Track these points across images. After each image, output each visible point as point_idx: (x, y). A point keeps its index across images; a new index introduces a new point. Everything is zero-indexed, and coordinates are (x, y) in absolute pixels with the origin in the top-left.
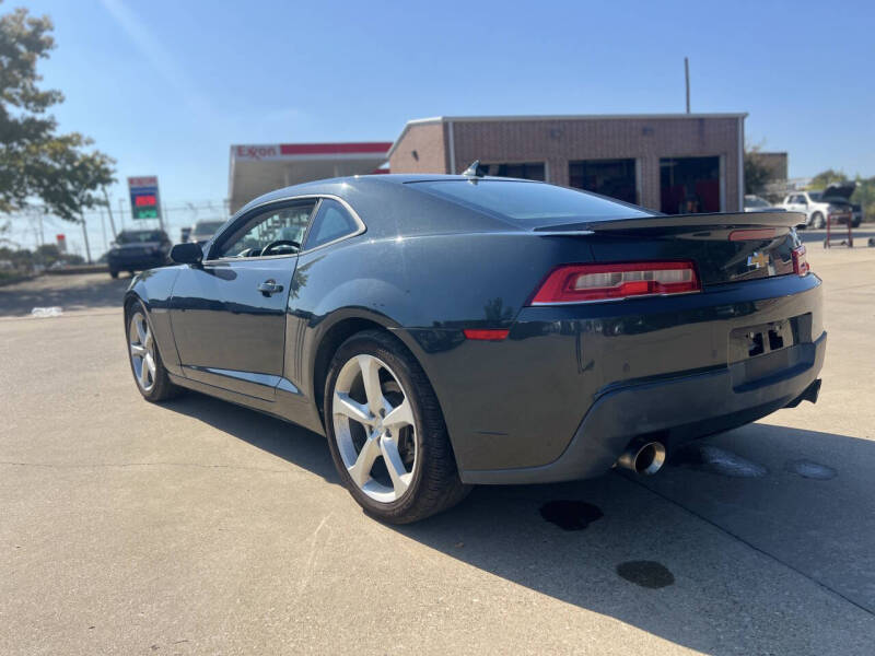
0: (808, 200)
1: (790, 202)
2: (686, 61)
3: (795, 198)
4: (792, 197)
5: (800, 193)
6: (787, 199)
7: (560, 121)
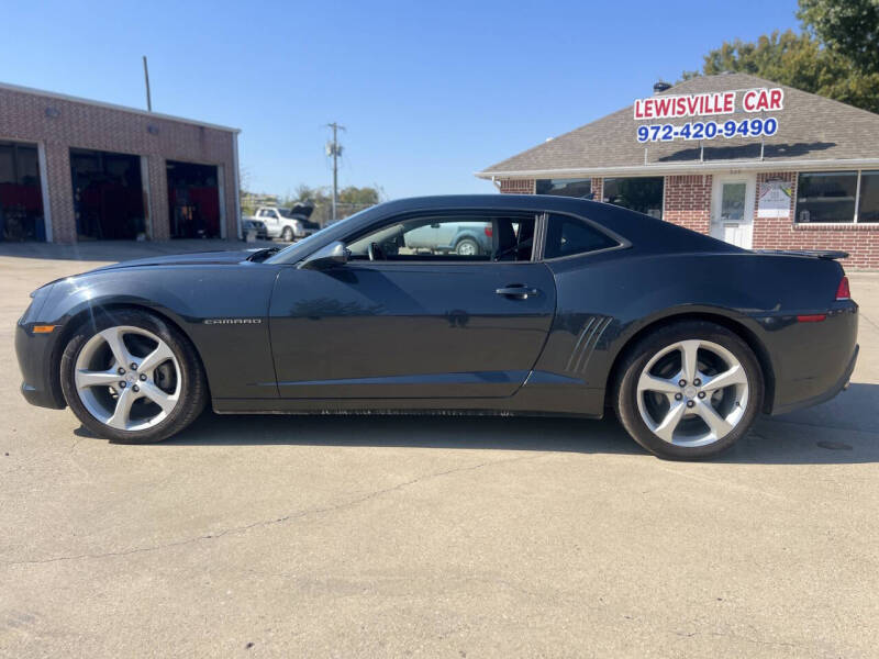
0: (279, 215)
1: (262, 215)
2: (145, 59)
3: (266, 212)
4: (263, 211)
5: (270, 208)
6: (259, 212)
7: (56, 100)
